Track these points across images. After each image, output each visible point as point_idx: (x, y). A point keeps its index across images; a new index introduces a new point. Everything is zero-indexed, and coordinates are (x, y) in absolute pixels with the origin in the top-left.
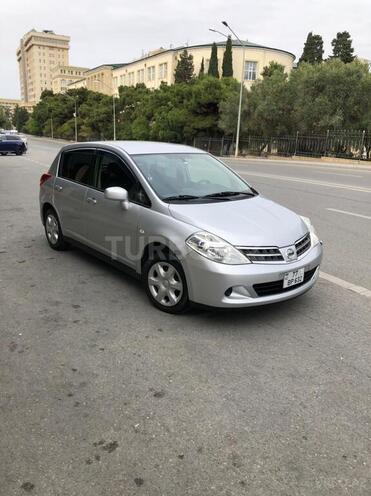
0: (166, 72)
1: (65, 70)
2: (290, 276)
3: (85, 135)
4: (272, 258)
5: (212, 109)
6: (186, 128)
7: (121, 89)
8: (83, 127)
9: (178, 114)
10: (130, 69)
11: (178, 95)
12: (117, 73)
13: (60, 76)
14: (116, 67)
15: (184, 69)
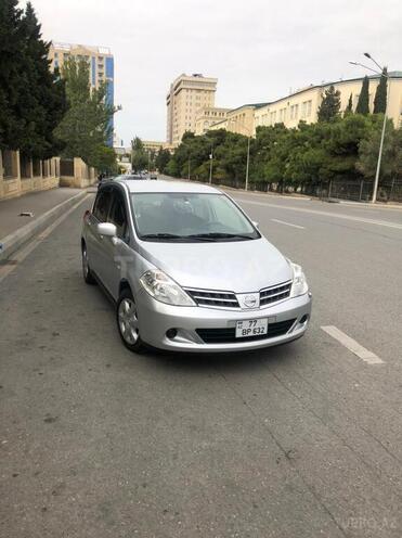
0: (310, 110)
1: (209, 111)
2: (246, 325)
3: (219, 176)
4: (226, 304)
5: (351, 149)
6: (321, 171)
7: (259, 129)
8: (218, 169)
9: (314, 155)
10: (272, 108)
11: (316, 134)
12: (259, 113)
13: (203, 118)
14: (258, 107)
15: (329, 106)
